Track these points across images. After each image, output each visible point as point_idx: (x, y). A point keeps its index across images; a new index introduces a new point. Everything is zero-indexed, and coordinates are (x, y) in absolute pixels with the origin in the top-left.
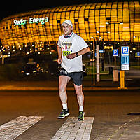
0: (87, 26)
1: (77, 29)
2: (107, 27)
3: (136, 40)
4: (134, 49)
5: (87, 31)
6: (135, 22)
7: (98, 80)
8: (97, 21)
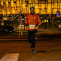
0: (15, 6)
1: (10, 8)
2: (26, 6)
3: (42, 13)
4: (41, 18)
5: (16, 9)
6: (41, 3)
7: (22, 35)
8: (21, 3)
